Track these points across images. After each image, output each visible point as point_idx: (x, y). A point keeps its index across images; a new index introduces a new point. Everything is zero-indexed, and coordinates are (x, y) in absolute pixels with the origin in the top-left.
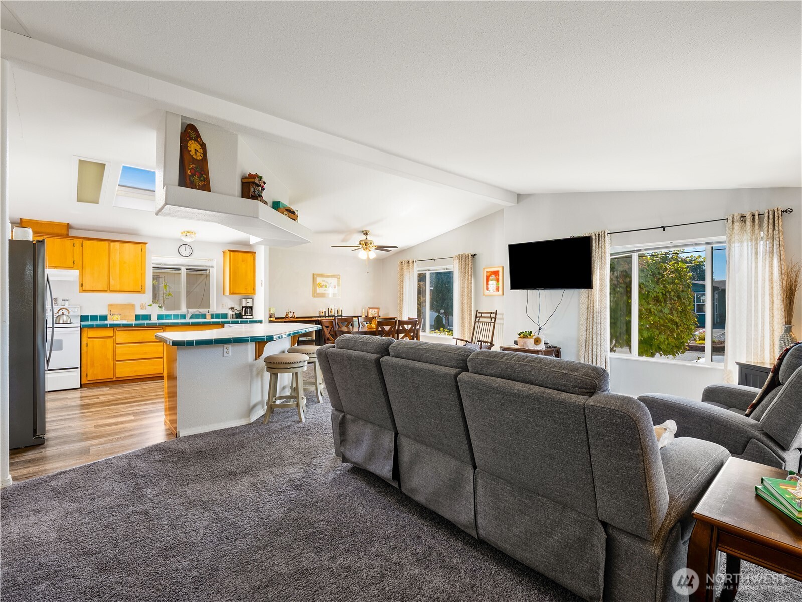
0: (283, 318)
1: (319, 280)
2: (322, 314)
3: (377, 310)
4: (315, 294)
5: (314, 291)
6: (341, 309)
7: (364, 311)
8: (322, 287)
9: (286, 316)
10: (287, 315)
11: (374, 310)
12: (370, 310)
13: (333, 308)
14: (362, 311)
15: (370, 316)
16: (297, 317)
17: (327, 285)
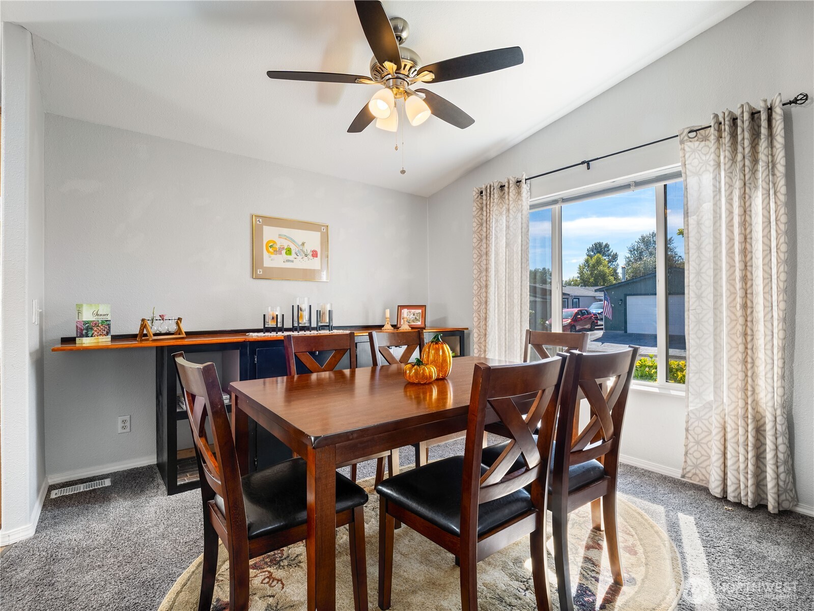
0: (134, 337)
1: (270, 233)
2: (271, 324)
3: (420, 311)
4: (258, 270)
5: (256, 262)
6: (328, 308)
7: (388, 315)
8: (278, 251)
9: (142, 329)
10: (143, 326)
11: (413, 311)
12: (405, 311)
13: (305, 307)
14: (384, 313)
15: (405, 327)
16: (190, 334)
17: (293, 247)
